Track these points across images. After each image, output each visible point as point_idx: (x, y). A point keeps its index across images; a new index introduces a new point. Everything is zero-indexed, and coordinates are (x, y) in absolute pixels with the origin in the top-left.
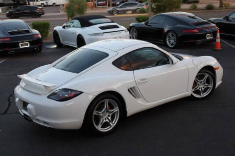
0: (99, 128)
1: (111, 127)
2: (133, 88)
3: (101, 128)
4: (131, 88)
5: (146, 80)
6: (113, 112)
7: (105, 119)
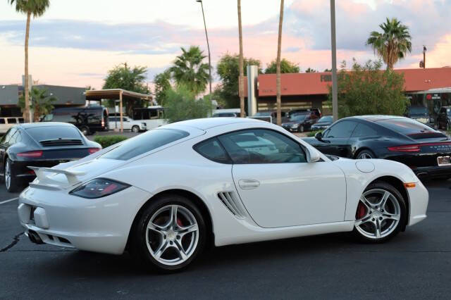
0: (157, 256)
1: (181, 259)
2: (229, 193)
3: (162, 257)
4: (224, 193)
5: (257, 183)
6: (186, 230)
7: (171, 243)
